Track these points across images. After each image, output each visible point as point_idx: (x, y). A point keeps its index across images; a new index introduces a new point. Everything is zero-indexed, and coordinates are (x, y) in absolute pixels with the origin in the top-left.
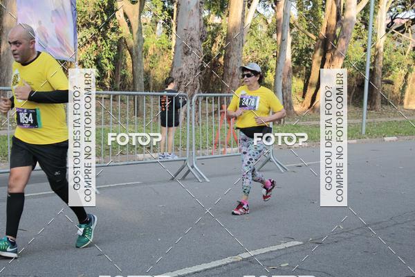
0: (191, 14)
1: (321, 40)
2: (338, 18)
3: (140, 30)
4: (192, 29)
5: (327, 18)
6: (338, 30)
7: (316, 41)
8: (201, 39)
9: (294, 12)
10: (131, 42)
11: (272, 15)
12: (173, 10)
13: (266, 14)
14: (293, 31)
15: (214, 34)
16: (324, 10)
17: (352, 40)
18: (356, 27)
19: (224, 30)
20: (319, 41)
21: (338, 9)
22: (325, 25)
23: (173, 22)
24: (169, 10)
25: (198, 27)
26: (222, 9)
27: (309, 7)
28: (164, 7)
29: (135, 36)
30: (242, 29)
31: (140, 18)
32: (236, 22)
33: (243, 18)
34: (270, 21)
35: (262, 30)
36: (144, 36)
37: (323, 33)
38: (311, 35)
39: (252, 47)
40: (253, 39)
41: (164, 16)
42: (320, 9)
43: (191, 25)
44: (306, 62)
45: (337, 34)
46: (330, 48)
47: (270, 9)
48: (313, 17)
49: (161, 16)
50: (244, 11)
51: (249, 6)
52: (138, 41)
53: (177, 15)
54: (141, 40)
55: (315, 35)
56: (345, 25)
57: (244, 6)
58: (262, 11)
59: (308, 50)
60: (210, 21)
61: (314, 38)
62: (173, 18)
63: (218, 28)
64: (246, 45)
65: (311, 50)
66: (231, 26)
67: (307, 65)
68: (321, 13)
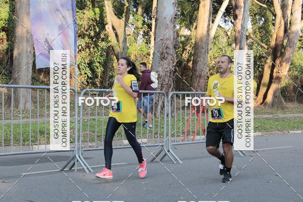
0: (167, 28)
1: (272, 48)
2: (286, 31)
3: (125, 39)
4: (167, 39)
5: (277, 31)
6: (286, 41)
7: (268, 49)
8: (175, 48)
9: (249, 26)
10: (118, 49)
11: (232, 28)
12: (151, 24)
13: (227, 28)
14: (249, 41)
15: (184, 44)
16: (274, 25)
17: (297, 49)
18: (300, 39)
19: (193, 41)
20: (270, 49)
21: (286, 24)
22: (274, 37)
23: (152, 34)
24: (148, 24)
25: (172, 38)
26: (191, 23)
27: (262, 22)
28: (144, 22)
29: (121, 45)
30: (208, 39)
31: (125, 30)
32: (203, 34)
33: (208, 30)
34: (229, 34)
35: (223, 41)
36: (128, 45)
37: (273, 43)
38: (264, 45)
39: (215, 54)
40: (216, 48)
41: (144, 29)
42: (270, 24)
43: (167, 36)
44: (259, 67)
45: (285, 44)
46: (279, 55)
47: (230, 23)
48: (264, 31)
49: (142, 28)
50: (209, 25)
51: (213, 21)
52: (124, 49)
53: (156, 28)
54: (125, 48)
55: (267, 45)
56: (291, 36)
57: (209, 21)
58: (223, 25)
59: (261, 57)
60: (181, 33)
61: (266, 47)
62: (151, 30)
63: (188, 38)
64: (210, 52)
65: (263, 57)
66: (199, 37)
67: (260, 69)
68: (271, 27)
